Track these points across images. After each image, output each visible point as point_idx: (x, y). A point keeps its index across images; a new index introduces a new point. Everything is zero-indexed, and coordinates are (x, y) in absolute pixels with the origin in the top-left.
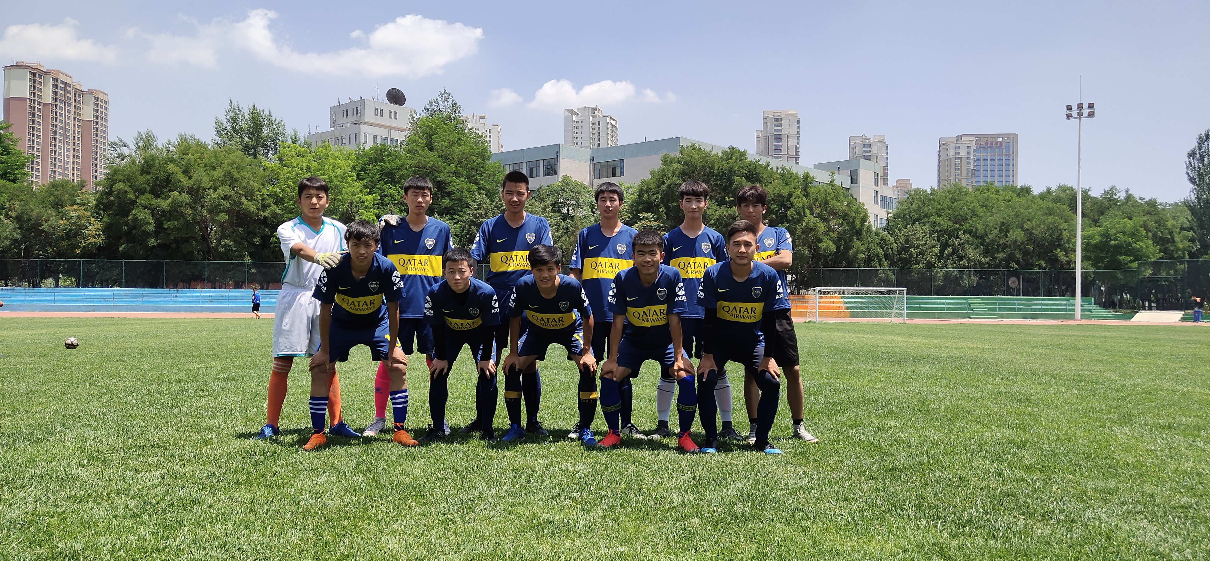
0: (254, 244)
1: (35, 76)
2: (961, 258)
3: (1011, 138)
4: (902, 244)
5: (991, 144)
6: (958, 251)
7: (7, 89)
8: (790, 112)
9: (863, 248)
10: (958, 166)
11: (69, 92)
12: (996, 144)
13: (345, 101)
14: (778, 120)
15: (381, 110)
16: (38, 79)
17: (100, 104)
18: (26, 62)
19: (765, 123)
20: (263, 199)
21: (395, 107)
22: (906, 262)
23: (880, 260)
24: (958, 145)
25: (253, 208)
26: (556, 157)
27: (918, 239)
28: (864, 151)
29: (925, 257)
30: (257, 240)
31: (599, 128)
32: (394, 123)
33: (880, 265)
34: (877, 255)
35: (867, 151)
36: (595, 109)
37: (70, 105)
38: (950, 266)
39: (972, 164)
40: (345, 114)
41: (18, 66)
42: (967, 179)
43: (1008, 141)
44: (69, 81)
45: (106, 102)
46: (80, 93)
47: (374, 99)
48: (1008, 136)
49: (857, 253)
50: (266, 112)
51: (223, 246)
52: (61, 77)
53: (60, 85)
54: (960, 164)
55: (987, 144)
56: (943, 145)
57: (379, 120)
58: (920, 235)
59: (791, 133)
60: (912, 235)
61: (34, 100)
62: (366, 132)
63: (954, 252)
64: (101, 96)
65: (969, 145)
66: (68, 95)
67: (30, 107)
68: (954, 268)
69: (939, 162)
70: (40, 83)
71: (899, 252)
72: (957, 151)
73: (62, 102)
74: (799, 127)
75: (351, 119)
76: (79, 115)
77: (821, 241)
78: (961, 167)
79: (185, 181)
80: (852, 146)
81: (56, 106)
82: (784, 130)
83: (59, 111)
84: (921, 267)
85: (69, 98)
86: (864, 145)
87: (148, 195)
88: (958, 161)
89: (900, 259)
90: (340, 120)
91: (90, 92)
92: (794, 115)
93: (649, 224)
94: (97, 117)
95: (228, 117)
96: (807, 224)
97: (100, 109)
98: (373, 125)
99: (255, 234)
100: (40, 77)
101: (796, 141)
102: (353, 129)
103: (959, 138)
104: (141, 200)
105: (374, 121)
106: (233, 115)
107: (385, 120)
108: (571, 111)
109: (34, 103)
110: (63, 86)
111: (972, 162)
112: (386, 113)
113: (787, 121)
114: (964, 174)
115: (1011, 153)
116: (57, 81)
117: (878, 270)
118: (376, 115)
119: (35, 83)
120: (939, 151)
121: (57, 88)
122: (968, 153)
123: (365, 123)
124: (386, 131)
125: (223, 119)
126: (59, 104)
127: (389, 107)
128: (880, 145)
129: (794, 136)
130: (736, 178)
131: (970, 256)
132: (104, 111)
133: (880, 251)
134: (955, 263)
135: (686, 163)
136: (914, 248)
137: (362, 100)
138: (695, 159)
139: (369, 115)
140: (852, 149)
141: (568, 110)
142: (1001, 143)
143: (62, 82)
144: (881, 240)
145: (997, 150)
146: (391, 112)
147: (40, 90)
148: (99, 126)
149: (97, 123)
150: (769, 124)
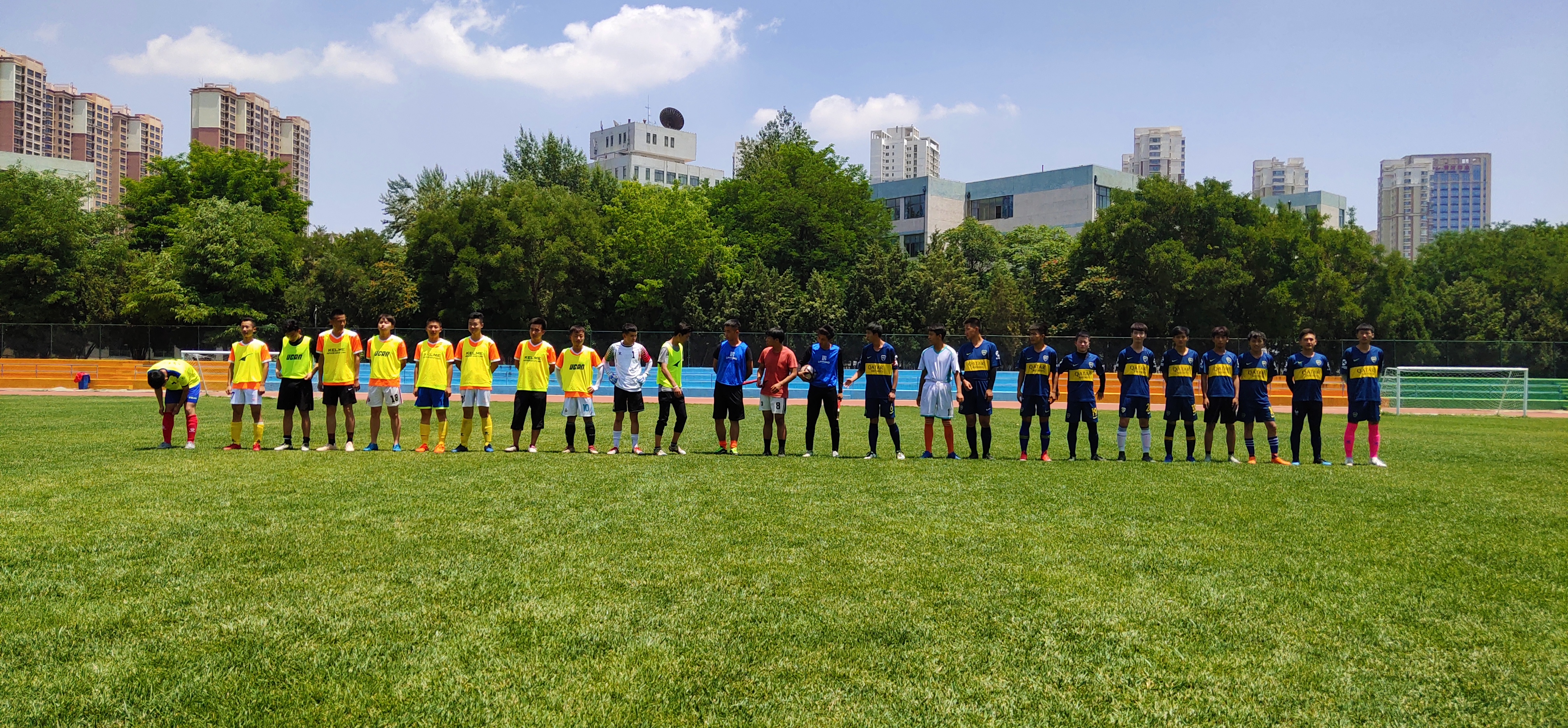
0: (593, 309)
1: (227, 101)
2: (1535, 326)
3: (1482, 160)
4: (1448, 307)
5: (1453, 167)
6: (1531, 316)
7: (195, 118)
8: (1172, 130)
9: (1397, 313)
10: (1408, 199)
11: (267, 120)
12: (1460, 167)
13: (608, 125)
14: (1155, 140)
15: (655, 136)
16: (230, 105)
17: (300, 134)
18: (216, 83)
19: (1137, 145)
20: (605, 252)
21: (671, 132)
22: (1457, 332)
23: (1419, 329)
24: (1408, 170)
25: (595, 264)
26: (922, 193)
27: (1473, 300)
28: (1275, 180)
29: (1483, 325)
30: (598, 304)
31: (915, 154)
32: (670, 152)
33: (1419, 336)
34: (1415, 322)
35: (1279, 180)
36: (909, 130)
37: (267, 136)
38: (1520, 337)
39: (1428, 196)
40: (609, 141)
41: (207, 89)
42: (1422, 217)
43: (1478, 163)
44: (266, 107)
45: (307, 132)
46: (277, 121)
47: (645, 121)
48: (1478, 156)
49: (1389, 319)
50: (565, 141)
51: (560, 312)
52: (257, 102)
53: (256, 112)
54: (1411, 195)
55: (1446, 167)
56: (1386, 171)
57: (651, 149)
58: (1475, 294)
59: (1173, 157)
60: (1464, 294)
61: (227, 131)
62: (637, 164)
63: (1525, 317)
64: (302, 125)
65: (1424, 170)
66: (265, 123)
67: (222, 139)
68: (1525, 339)
69: (1380, 193)
70: (233, 110)
71: (1445, 318)
72: (1407, 177)
73: (258, 132)
74: (1183, 149)
75: (617, 148)
76: (277, 147)
77: (1342, 303)
78: (1412, 199)
79: (514, 229)
80: (1257, 174)
81: (252, 138)
82: (1164, 153)
83: (255, 144)
84: (1479, 338)
85: (267, 128)
86: (1274, 173)
87: (469, 248)
88: (1409, 192)
89: (1447, 328)
90: (603, 150)
91: (289, 120)
92: (1177, 134)
93: (1100, 281)
94: (298, 150)
95: (519, 149)
96: (1323, 280)
97: (301, 141)
98: (644, 155)
99: (596, 296)
100: (233, 102)
101: (1180, 168)
102: (621, 161)
103: (1409, 159)
104: (462, 254)
105: (645, 150)
106: (524, 146)
107: (660, 149)
108: (879, 134)
109: (227, 134)
110: (259, 113)
111: (1428, 192)
112: (661, 140)
113: (1168, 142)
114: (1417, 209)
115: (1482, 180)
116: (252, 107)
117: (1417, 343)
118: (648, 142)
119: (227, 109)
120: (1381, 179)
121: (252, 115)
122: (1423, 180)
123: (636, 153)
124: (662, 162)
125: (513, 151)
126: (255, 136)
127: (664, 132)
128: (1297, 172)
129: (1176, 161)
130: (1222, 220)
131: (1549, 324)
132: (306, 143)
133: (1418, 315)
134: (1526, 333)
135: (1151, 201)
136: (1468, 312)
137: (631, 125)
138: (1164, 194)
139: (640, 143)
140: (1256, 178)
141: (876, 132)
142: (1467, 167)
143: (258, 108)
144: (1419, 301)
145: (1461, 175)
146: (666, 138)
147: (233, 118)
148: (300, 162)
149: (297, 158)
150: (1142, 146)
